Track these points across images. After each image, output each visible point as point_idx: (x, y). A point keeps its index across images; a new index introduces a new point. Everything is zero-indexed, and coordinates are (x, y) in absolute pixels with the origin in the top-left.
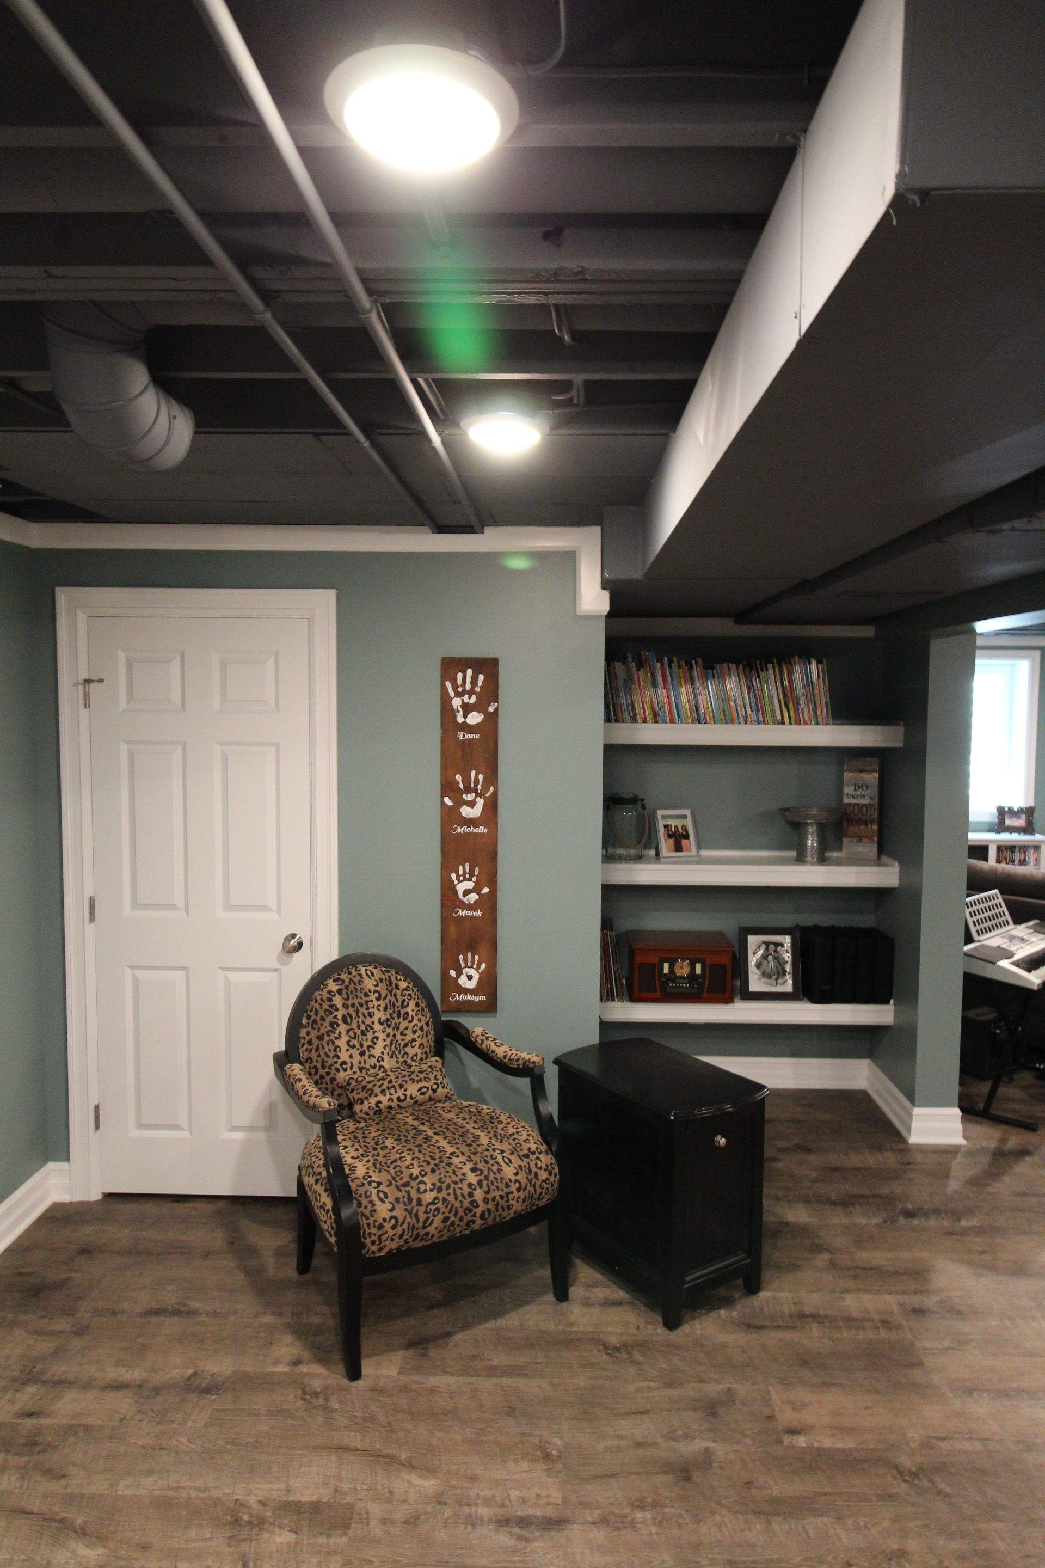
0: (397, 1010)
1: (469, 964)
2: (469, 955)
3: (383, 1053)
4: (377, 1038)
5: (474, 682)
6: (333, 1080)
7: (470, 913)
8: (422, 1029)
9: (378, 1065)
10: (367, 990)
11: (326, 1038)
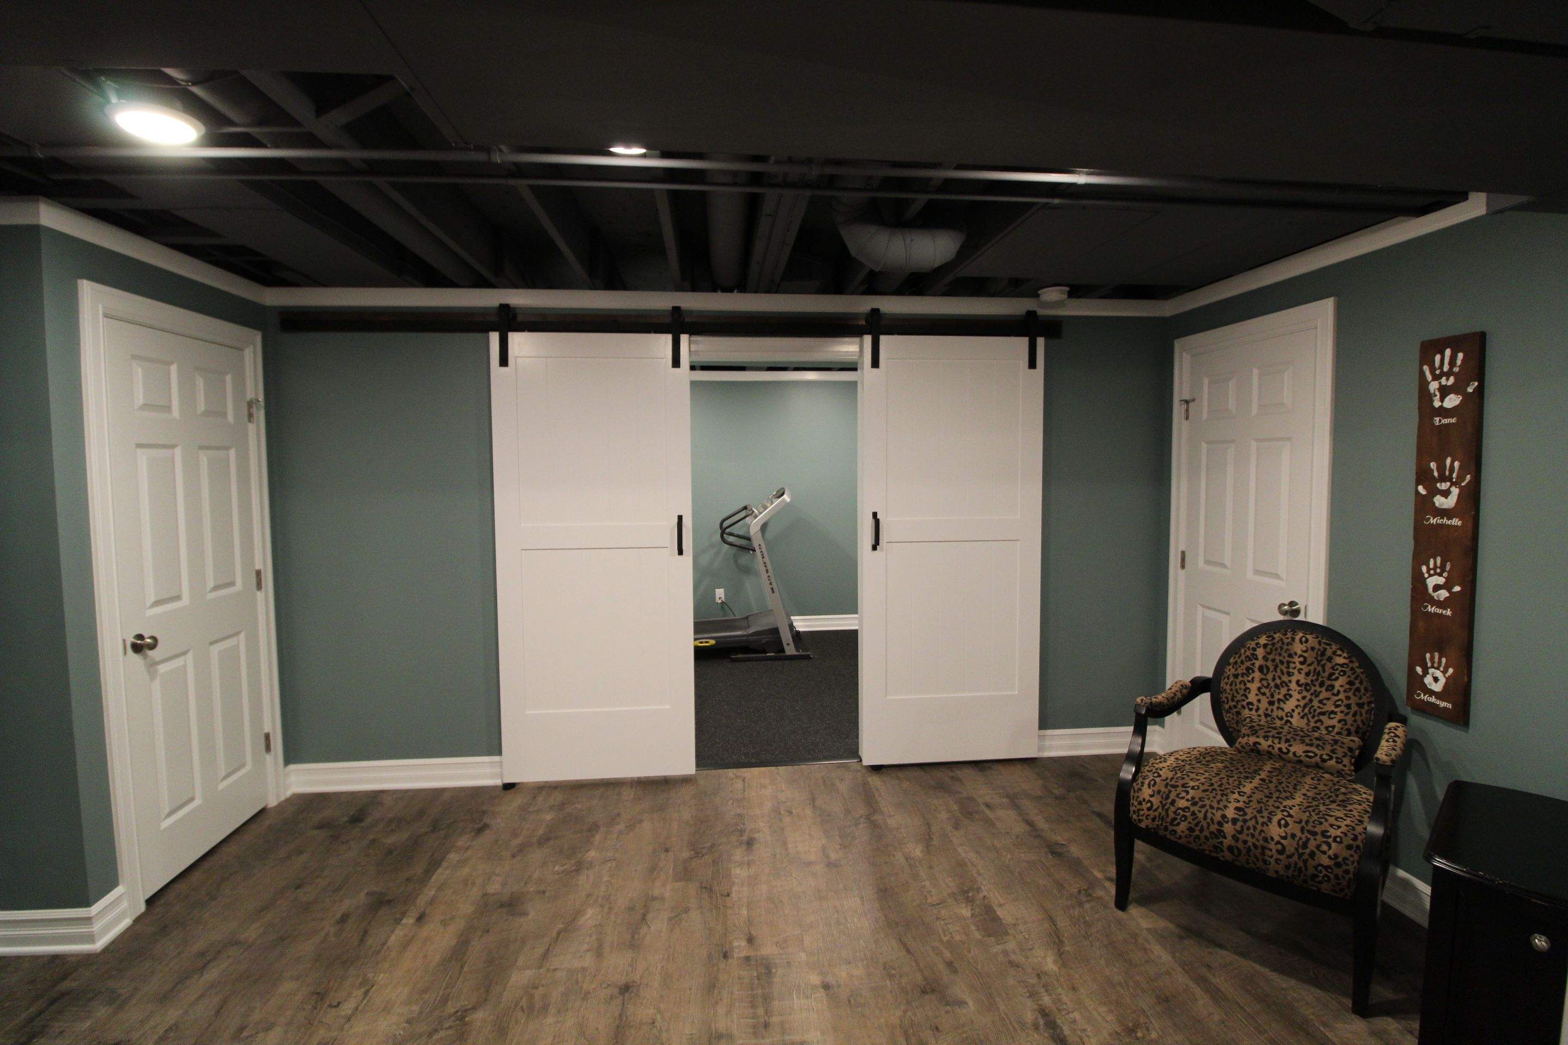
0: (1320, 679)
1: (1436, 665)
2: (1437, 655)
3: (1293, 711)
4: (1291, 696)
5: (1452, 362)
6: (1238, 713)
7: (1439, 611)
8: (1348, 706)
9: (1285, 719)
10: (1292, 652)
11: (1240, 678)
